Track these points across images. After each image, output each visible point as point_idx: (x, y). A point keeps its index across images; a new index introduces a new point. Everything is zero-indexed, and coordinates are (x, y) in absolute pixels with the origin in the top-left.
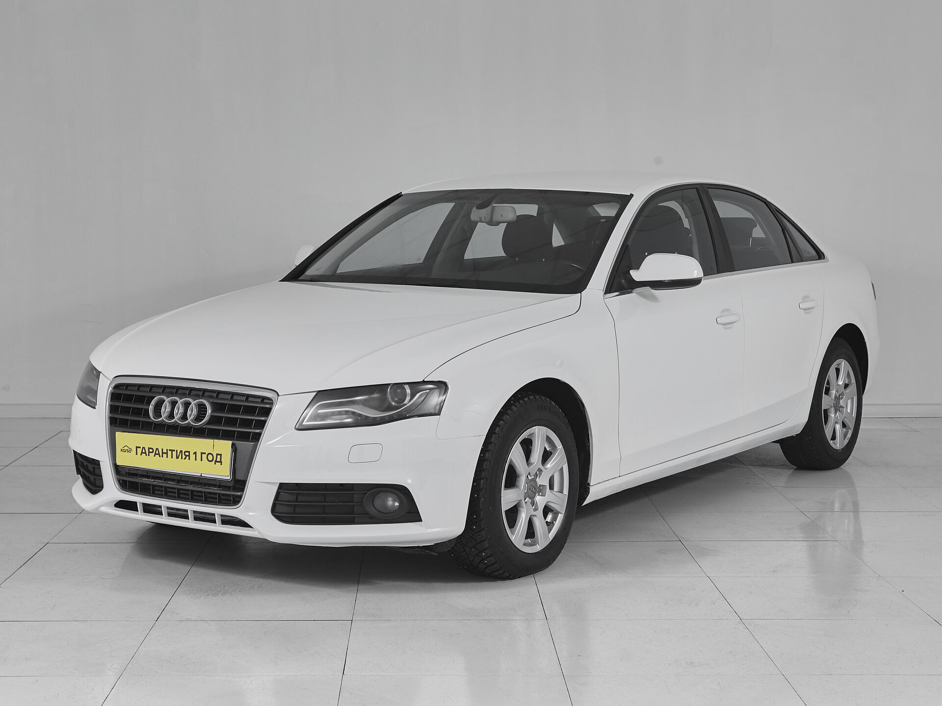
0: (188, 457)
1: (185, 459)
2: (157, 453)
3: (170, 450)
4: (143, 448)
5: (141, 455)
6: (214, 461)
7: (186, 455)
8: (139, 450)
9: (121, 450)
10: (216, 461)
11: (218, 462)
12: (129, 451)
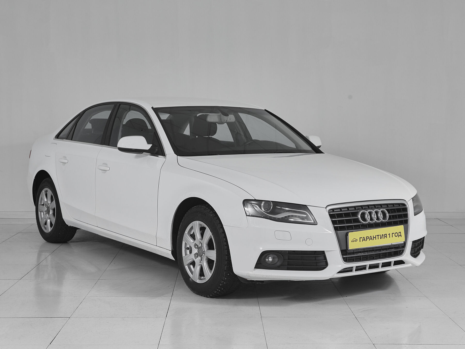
0: (386, 237)
1: (384, 238)
2: (371, 238)
3: (377, 236)
4: (363, 237)
5: (362, 241)
6: (398, 236)
7: (385, 236)
8: (361, 239)
9: (352, 241)
10: (399, 236)
11: (400, 236)
12: (356, 240)
